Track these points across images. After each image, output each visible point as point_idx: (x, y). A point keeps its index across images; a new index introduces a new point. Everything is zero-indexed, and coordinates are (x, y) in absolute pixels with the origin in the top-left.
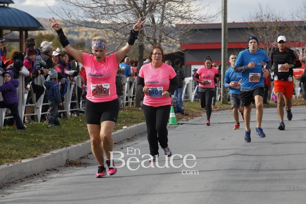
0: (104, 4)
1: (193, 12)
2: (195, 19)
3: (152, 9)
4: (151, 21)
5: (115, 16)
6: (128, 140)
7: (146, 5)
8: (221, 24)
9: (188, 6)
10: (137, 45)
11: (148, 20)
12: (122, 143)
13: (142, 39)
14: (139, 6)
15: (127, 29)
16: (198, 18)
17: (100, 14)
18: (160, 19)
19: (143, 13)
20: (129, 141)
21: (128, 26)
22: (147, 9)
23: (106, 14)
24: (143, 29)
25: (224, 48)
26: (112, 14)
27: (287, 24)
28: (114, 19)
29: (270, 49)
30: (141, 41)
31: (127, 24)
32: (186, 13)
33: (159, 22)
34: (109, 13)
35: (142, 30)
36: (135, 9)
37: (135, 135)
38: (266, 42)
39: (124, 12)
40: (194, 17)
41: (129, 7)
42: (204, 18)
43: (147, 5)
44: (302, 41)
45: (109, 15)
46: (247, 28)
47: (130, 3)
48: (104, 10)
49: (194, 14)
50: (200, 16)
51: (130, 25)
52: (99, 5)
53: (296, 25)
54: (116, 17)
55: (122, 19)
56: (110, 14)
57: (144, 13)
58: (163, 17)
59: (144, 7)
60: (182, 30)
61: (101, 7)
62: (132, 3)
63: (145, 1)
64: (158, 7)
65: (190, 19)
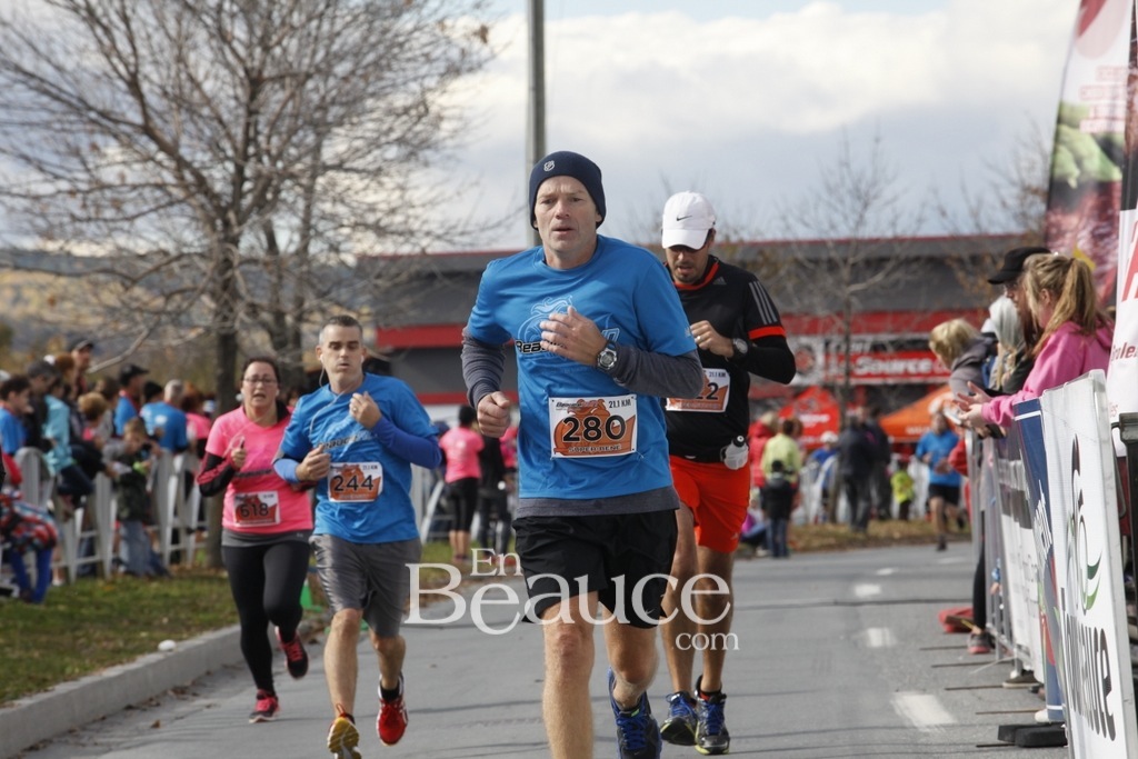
0: (82, 181)
1: (419, 211)
2: (428, 234)
3: (267, 201)
4: (261, 244)
5: (126, 225)
6: (181, 692)
7: (241, 184)
9: (402, 188)
10: (213, 335)
11: (250, 242)
12: (158, 705)
13: (231, 310)
14: (218, 187)
15: (171, 274)
16: (440, 232)
17: (66, 219)
18: (297, 238)
19: (231, 216)
20: (185, 696)
21: (175, 265)
22: (247, 201)
23: (89, 220)
24: (233, 276)
26: (113, 220)
27: (768, 251)
28: (122, 240)
30: (225, 319)
31: (169, 258)
32: (393, 211)
33: (292, 249)
34: (101, 216)
35: (228, 280)
36: (201, 198)
37: (208, 673)
39: (162, 211)
40: (426, 228)
41: (178, 193)
42: (460, 229)
43: (247, 186)
44: (821, 312)
45: (101, 224)
47: (181, 178)
48: (84, 206)
49: (424, 217)
50: (447, 225)
51: (185, 261)
52: (64, 185)
53: (800, 256)
54: (129, 232)
55: (154, 237)
56: (105, 220)
57: (237, 213)
58: (307, 230)
59: (234, 192)
60: (379, 276)
61: (72, 193)
62: (189, 177)
63: (240, 170)
64: (290, 193)
65: (409, 233)
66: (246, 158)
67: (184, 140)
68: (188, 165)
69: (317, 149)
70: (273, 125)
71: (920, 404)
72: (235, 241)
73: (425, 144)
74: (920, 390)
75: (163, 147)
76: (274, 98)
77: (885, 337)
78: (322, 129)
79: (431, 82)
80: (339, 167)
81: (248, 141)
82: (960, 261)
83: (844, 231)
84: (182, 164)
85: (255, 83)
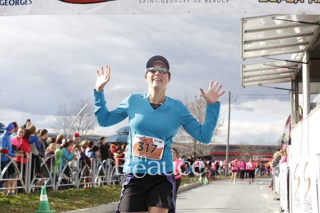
5: (185, 140)
8: (226, 145)
10: (193, 152)
12: (186, 191)
13: (195, 150)
16: (218, 142)
20: (189, 190)
23: (181, 139)
24: (196, 146)
25: (227, 154)
27: (252, 146)
28: (185, 142)
29: (245, 156)
31: (189, 144)
34: (183, 139)
38: (244, 153)
39: (189, 139)
44: (257, 153)
46: (236, 147)
51: (191, 144)
52: (179, 136)
53: (256, 147)
55: (188, 142)
60: (211, 147)
61: (180, 137)
65: (214, 142)
71: (267, 163)
72: (196, 142)
73: (217, 133)
74: (267, 162)
77: (264, 156)
79: (218, 127)
82: (272, 148)
83: (260, 145)
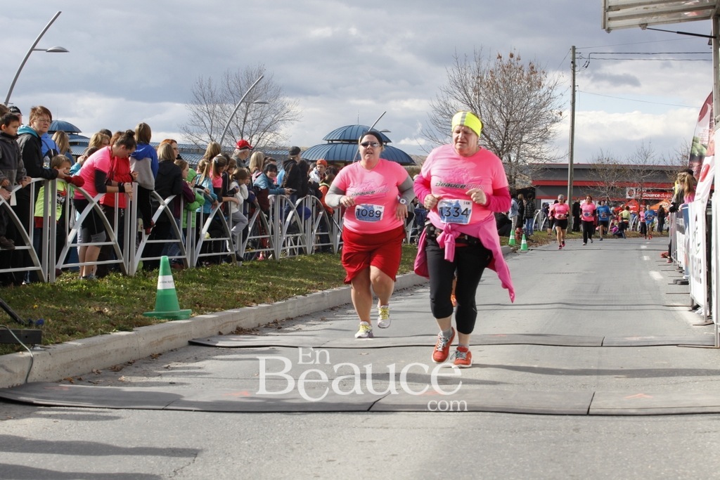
1: (544, 154)
3: (509, 150)
4: (507, 159)
7: (504, 146)
9: (540, 148)
11: (505, 159)
14: (498, 146)
16: (549, 159)
18: (515, 158)
22: (505, 150)
25: (570, 185)
27: (624, 167)
29: (609, 188)
32: (538, 153)
33: (514, 161)
38: (605, 182)
40: (545, 158)
42: (553, 158)
44: (636, 182)
46: (589, 169)
47: (490, 144)
50: (550, 157)
57: (502, 152)
58: (518, 157)
59: (502, 147)
62: (492, 144)
63: (503, 142)
64: (514, 148)
65: (541, 159)
66: (505, 139)
67: (491, 135)
68: (492, 141)
69: (521, 138)
70: (511, 132)
73: (546, 138)
74: (657, 202)
75: (486, 136)
76: (512, 126)
77: (650, 189)
78: (523, 134)
79: (548, 124)
80: (526, 143)
81: (506, 136)
82: (668, 171)
83: (642, 163)
84: (490, 140)
85: (508, 123)
